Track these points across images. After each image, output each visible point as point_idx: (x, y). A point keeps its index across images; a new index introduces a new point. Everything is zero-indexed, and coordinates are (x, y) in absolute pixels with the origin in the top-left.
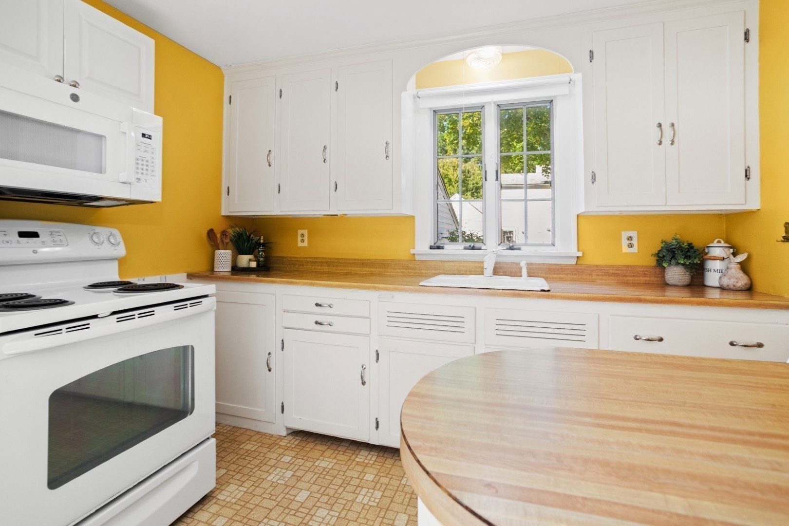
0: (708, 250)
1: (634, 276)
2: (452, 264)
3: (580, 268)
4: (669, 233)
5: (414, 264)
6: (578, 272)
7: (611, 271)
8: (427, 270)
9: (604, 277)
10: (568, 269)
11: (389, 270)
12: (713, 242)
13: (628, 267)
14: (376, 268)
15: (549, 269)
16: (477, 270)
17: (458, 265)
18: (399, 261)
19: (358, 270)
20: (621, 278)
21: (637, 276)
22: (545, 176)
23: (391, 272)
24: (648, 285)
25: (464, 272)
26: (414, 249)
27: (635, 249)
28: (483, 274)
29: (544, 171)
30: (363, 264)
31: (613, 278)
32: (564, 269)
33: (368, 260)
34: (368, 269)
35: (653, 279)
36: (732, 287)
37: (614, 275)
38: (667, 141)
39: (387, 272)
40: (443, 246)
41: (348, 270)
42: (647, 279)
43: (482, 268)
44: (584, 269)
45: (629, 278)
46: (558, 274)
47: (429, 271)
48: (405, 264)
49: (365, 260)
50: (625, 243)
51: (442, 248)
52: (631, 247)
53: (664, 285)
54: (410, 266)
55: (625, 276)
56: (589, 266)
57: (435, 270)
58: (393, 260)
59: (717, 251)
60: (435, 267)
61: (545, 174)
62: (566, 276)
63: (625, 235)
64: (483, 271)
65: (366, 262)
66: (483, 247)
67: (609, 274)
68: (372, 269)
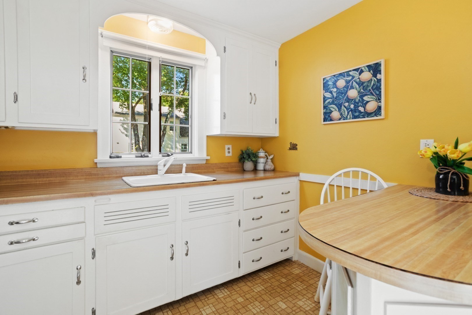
0: (258, 154)
1: (231, 168)
2: (130, 168)
3: (208, 166)
4: (243, 146)
5: (97, 171)
6: (207, 168)
7: (222, 166)
8: (109, 174)
9: (219, 170)
10: (202, 166)
11: (72, 178)
12: (260, 150)
13: (229, 163)
14: (56, 177)
15: (193, 167)
16: (149, 171)
17: (135, 169)
18: (82, 169)
19: (33, 181)
20: (226, 169)
21: (232, 168)
22: (121, 108)
23: (73, 179)
24: (236, 172)
25: (139, 174)
26: (97, 158)
27: (230, 154)
28: (157, 174)
29: (121, 105)
30: (39, 175)
31: (223, 169)
32: (201, 167)
33: (45, 170)
34: (45, 179)
35: (238, 168)
36: (270, 169)
37: (223, 168)
38: (253, 102)
39: (69, 180)
40: (121, 156)
41: (18, 182)
42: (236, 169)
43: (157, 170)
44: (210, 166)
45: (229, 169)
46: (198, 170)
47: (110, 176)
48: (88, 172)
49: (42, 170)
50: (227, 151)
51: (121, 157)
52: (229, 153)
53: (243, 171)
54: (93, 172)
55: (228, 168)
56: (212, 164)
57: (116, 174)
58: (75, 169)
59: (262, 154)
60: (116, 172)
61: (121, 107)
62: (201, 171)
63: (227, 147)
64: (157, 172)
65: (44, 172)
66: (149, 155)
67: (221, 168)
68: (51, 179)
